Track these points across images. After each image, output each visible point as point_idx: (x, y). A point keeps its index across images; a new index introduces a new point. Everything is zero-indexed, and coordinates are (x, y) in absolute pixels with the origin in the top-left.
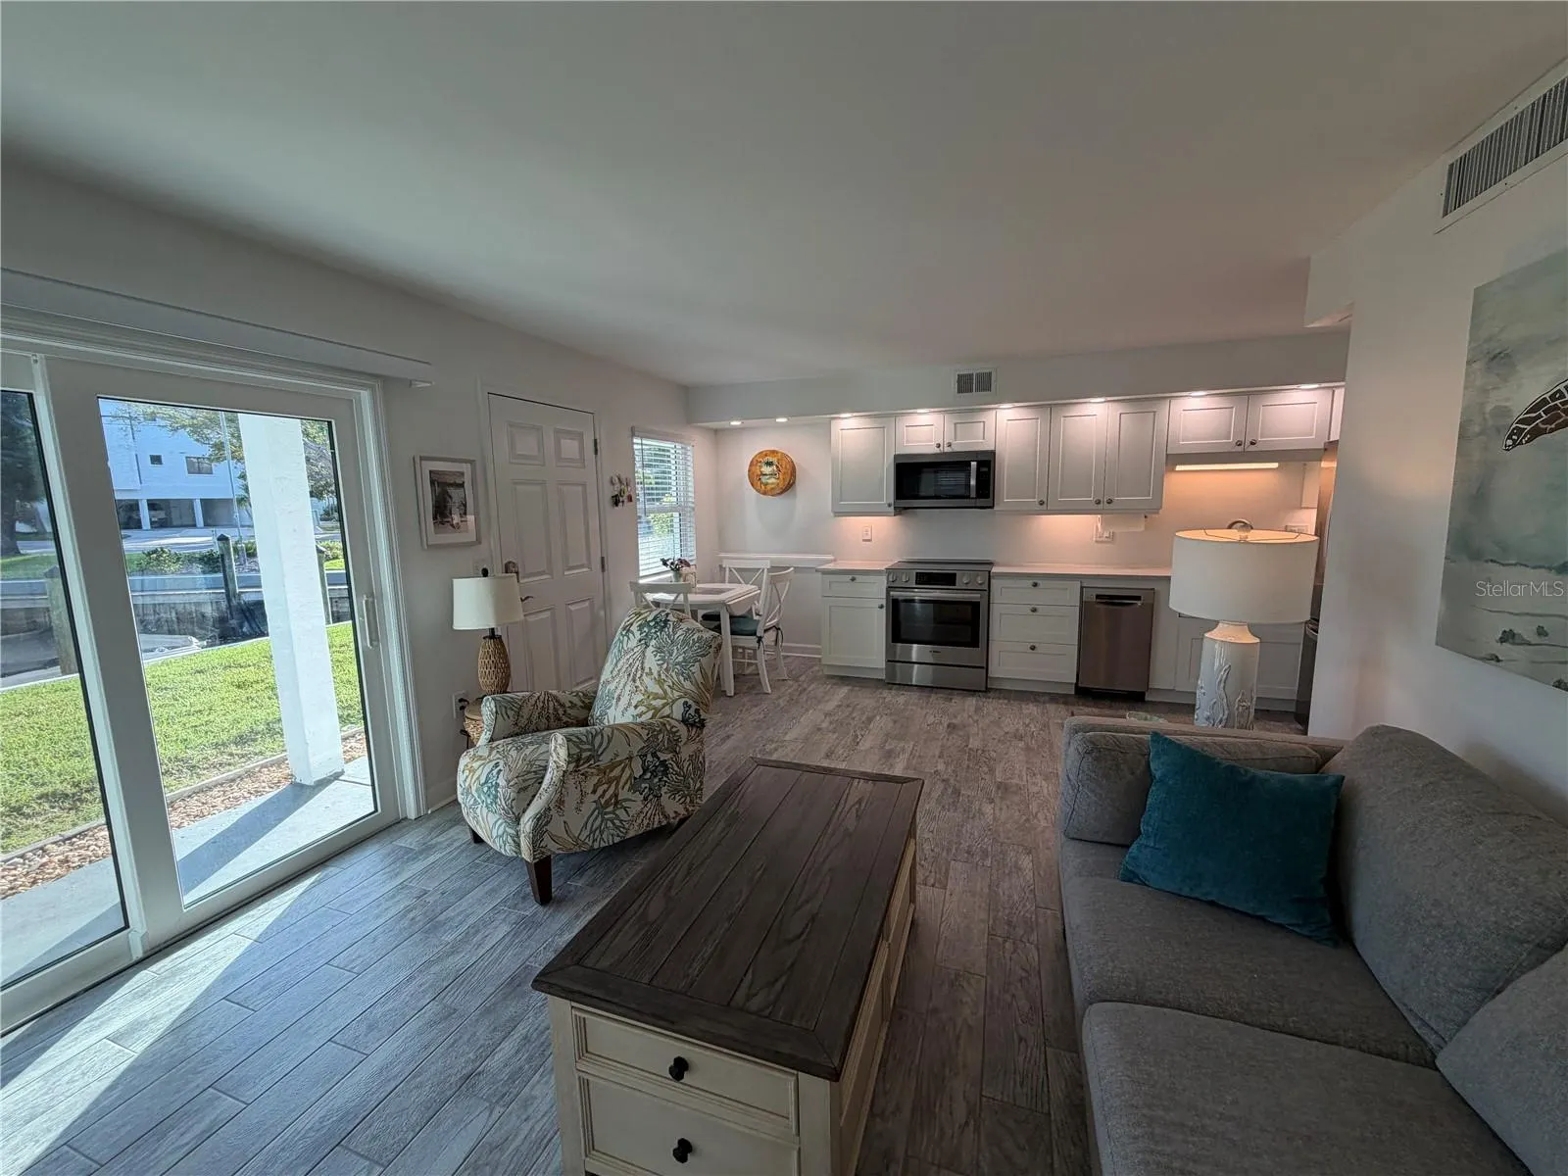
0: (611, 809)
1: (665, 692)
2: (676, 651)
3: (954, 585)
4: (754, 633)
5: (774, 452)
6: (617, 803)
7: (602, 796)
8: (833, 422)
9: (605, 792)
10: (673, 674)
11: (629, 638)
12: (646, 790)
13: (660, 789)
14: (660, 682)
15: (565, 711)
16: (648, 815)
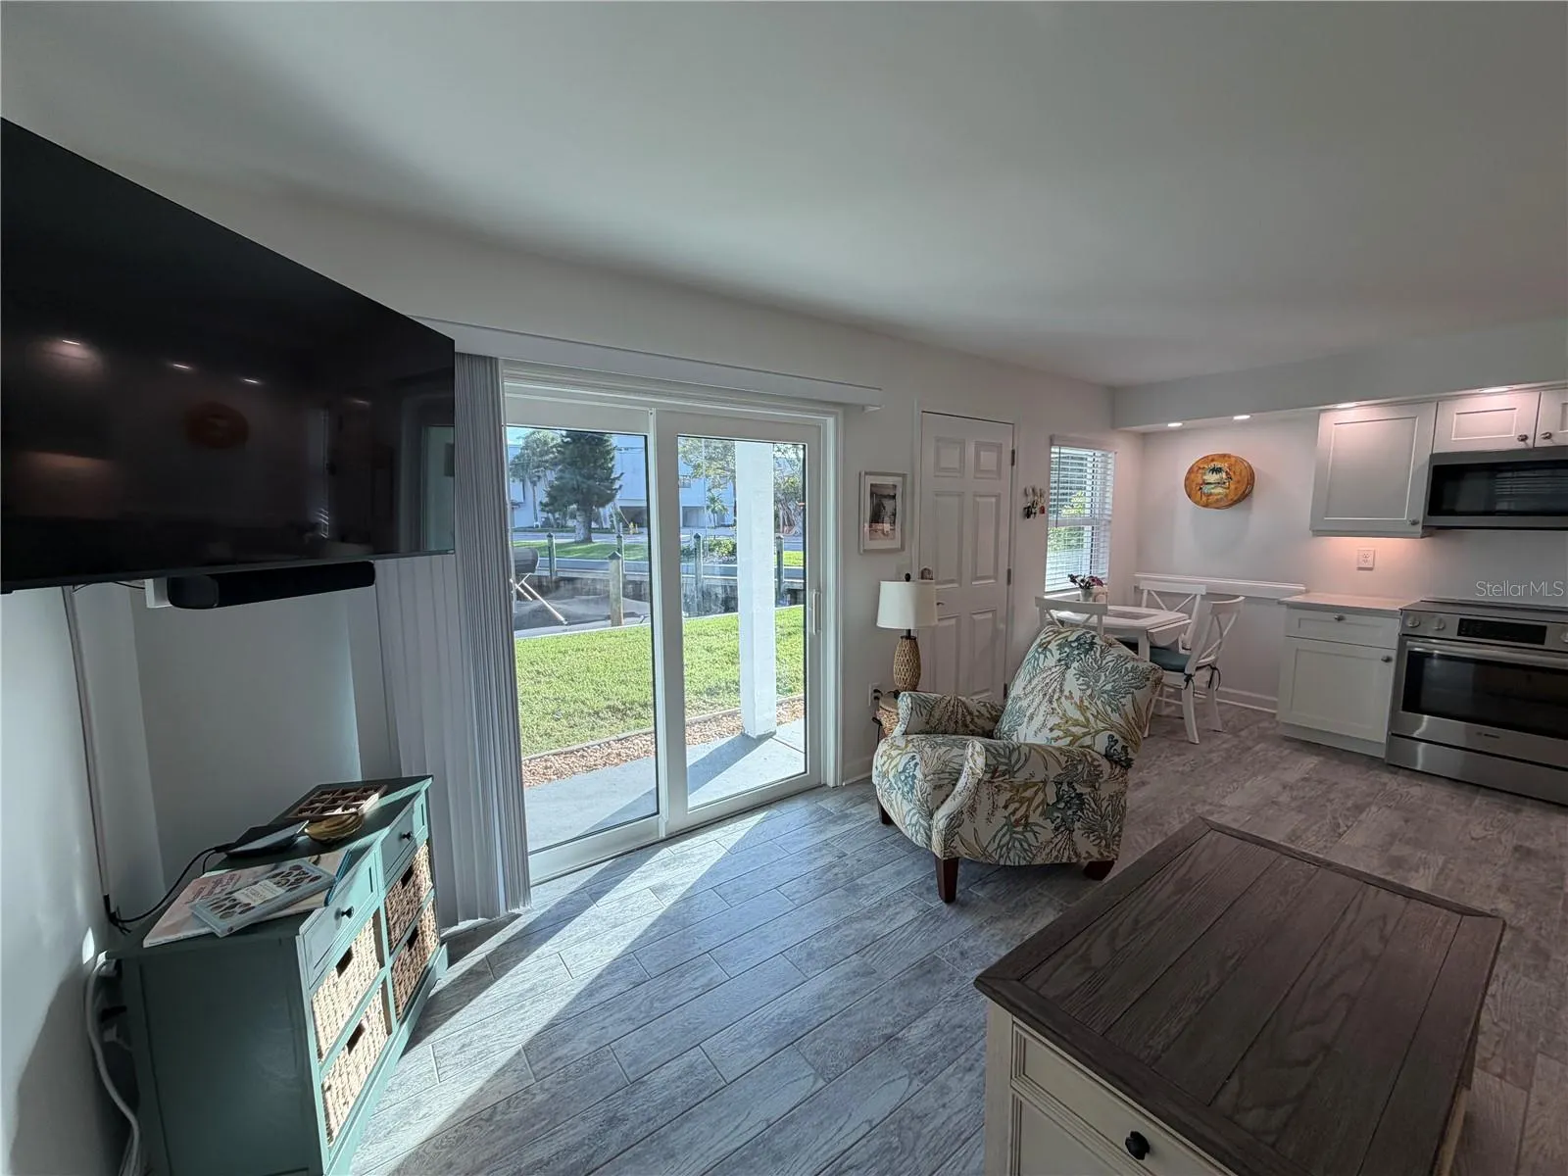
0: (1020, 829)
1: (1087, 720)
2: (1103, 678)
3: (1542, 643)
4: (1182, 671)
5: (1224, 456)
6: (1026, 825)
7: (1014, 813)
8: (1322, 415)
9: (1016, 810)
10: (1099, 702)
11: (1046, 657)
12: (1059, 820)
13: (1073, 822)
14: (1082, 708)
15: (973, 719)
16: (1058, 847)
